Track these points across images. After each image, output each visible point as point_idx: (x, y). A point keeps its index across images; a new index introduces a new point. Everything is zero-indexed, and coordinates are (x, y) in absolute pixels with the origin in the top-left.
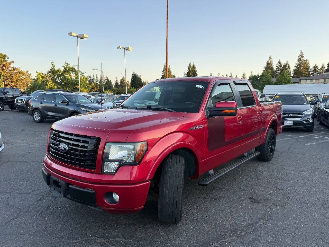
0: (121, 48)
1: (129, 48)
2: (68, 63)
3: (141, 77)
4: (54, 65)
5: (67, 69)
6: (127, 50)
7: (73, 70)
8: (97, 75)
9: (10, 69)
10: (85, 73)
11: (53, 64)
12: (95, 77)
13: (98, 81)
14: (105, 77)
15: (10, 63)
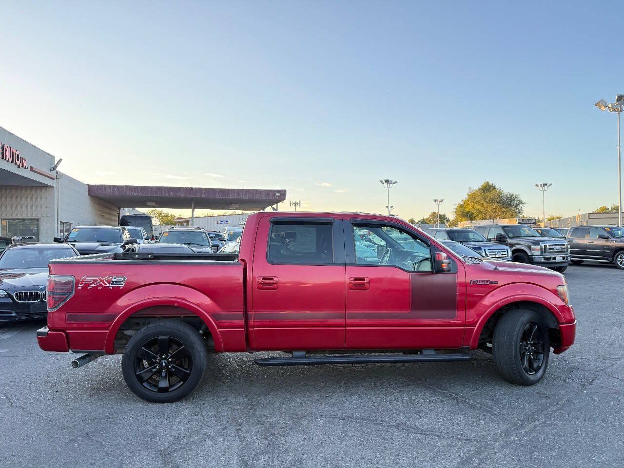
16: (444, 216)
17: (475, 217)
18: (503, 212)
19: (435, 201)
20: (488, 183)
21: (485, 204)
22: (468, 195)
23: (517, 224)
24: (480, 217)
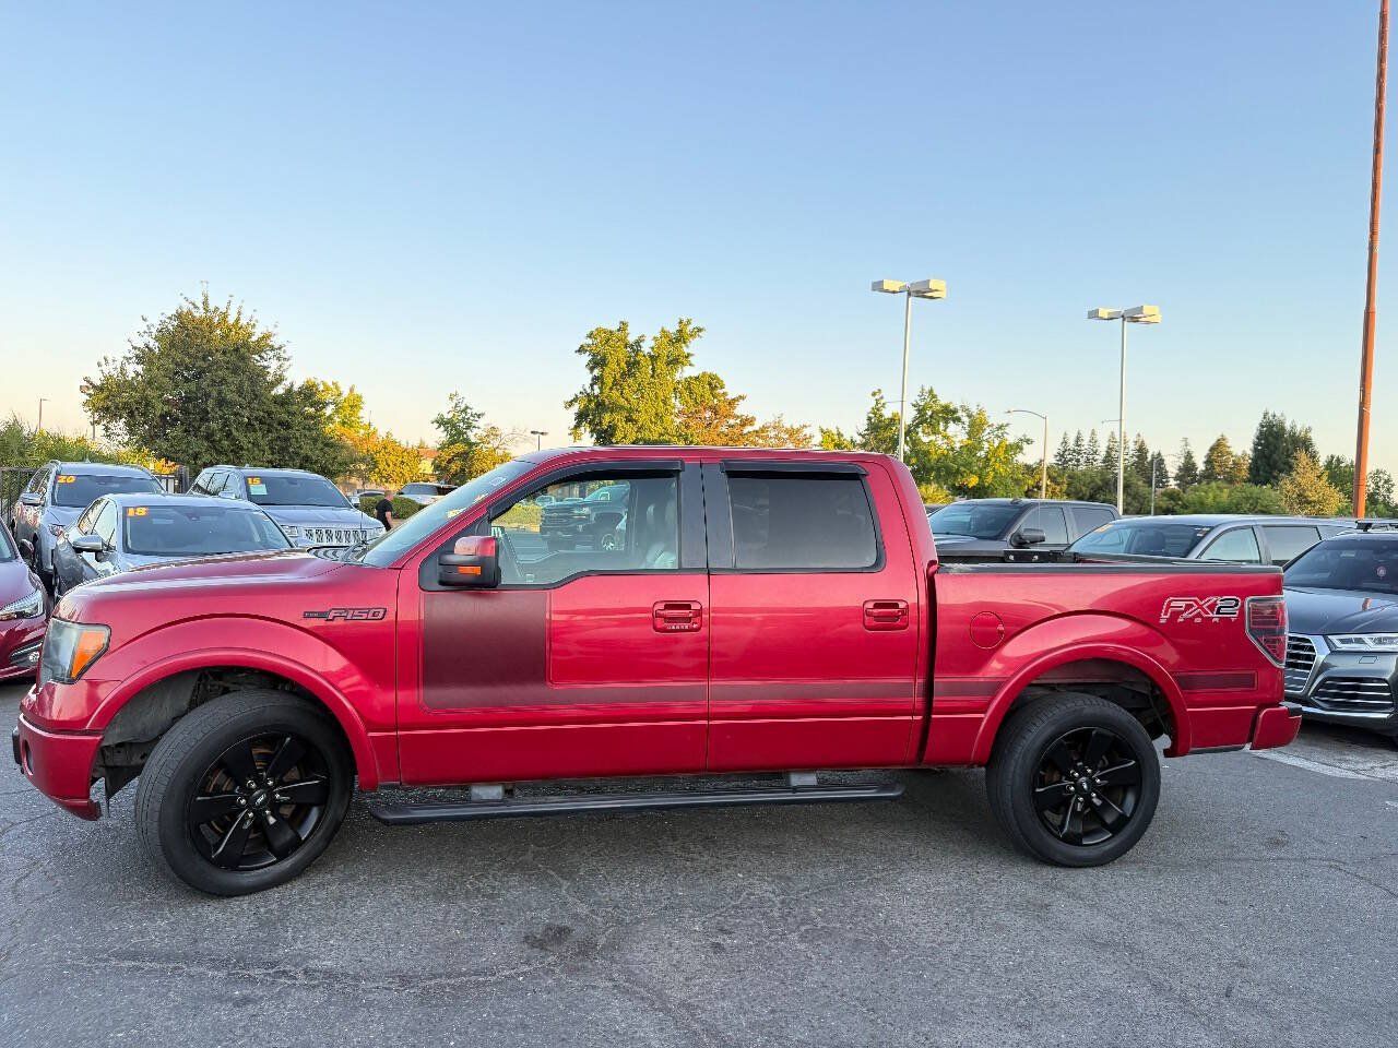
0: (1104, 313)
1: (1140, 309)
2: (931, 391)
3: (1311, 435)
4: (882, 401)
5: (929, 413)
6: (1135, 320)
7: (949, 414)
8: (1093, 433)
9: (732, 422)
10: (1007, 425)
11: (877, 397)
12: (1085, 443)
13: (1097, 457)
14: (1131, 438)
15: (732, 403)
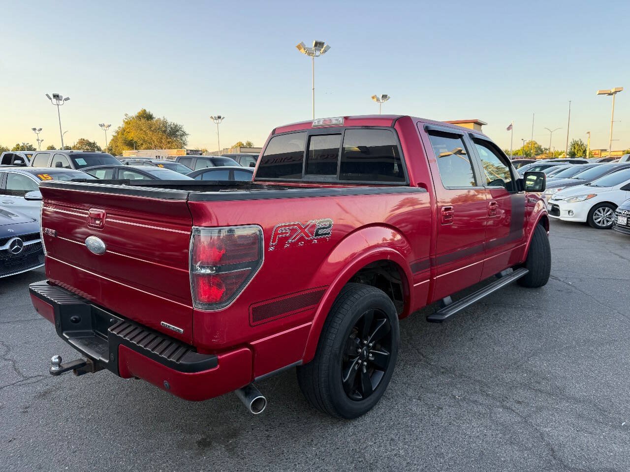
16: (94, 143)
17: (139, 146)
18: (169, 142)
19: (101, 126)
20: (145, 110)
21: (150, 133)
22: (124, 121)
23: (185, 155)
24: (144, 146)
